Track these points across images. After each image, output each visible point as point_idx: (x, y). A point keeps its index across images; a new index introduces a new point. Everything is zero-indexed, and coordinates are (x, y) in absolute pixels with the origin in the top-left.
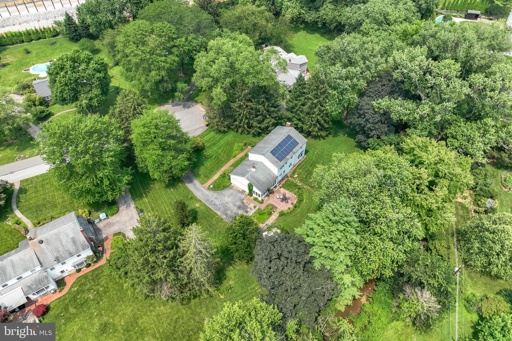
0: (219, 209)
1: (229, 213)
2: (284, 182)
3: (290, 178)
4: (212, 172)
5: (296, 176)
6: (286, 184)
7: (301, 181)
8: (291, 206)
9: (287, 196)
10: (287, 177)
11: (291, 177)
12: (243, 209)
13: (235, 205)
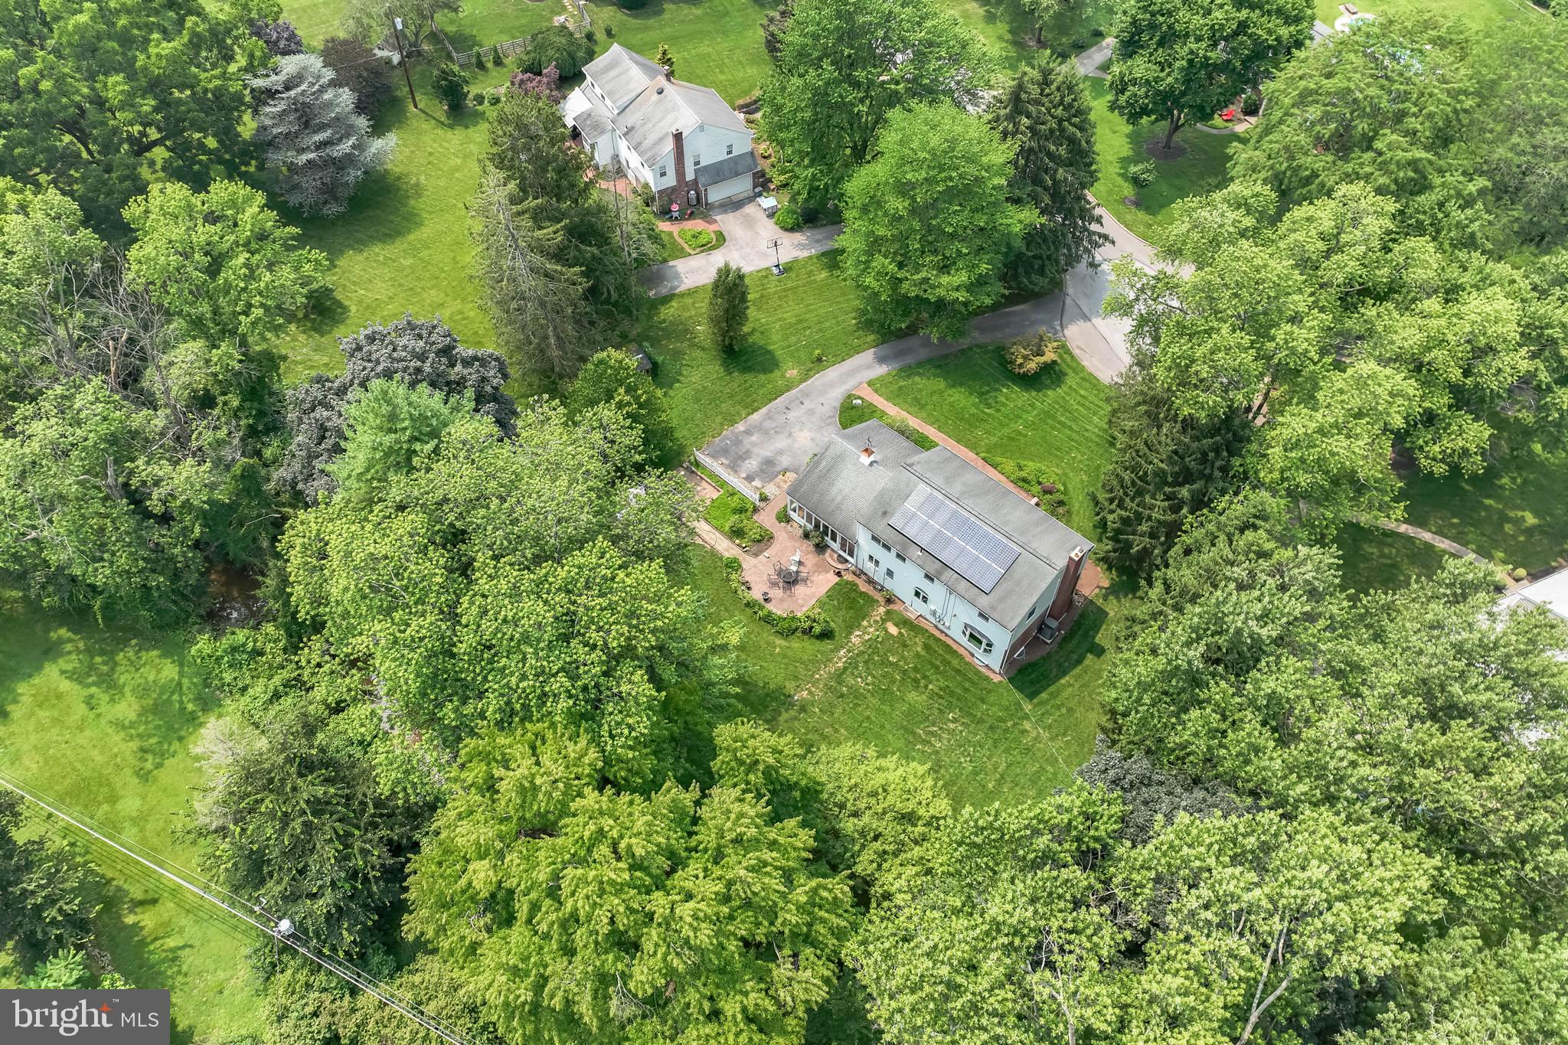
0: (770, 418)
1: (754, 438)
2: (863, 587)
3: (882, 610)
4: (918, 405)
5: (893, 630)
6: (853, 595)
7: (872, 645)
8: (756, 594)
9: (800, 590)
10: (889, 601)
11: (888, 612)
12: (762, 471)
13: (780, 452)
